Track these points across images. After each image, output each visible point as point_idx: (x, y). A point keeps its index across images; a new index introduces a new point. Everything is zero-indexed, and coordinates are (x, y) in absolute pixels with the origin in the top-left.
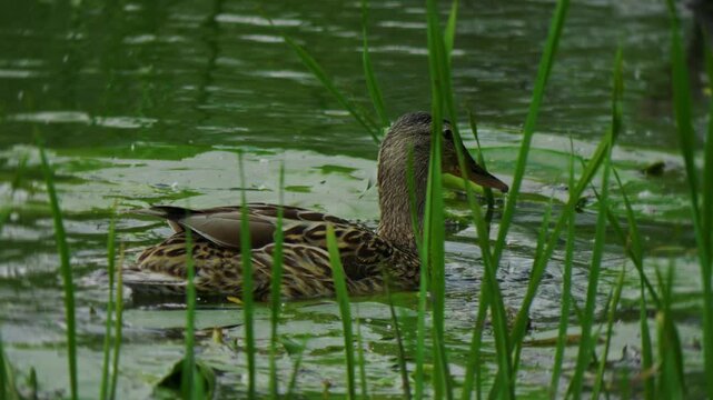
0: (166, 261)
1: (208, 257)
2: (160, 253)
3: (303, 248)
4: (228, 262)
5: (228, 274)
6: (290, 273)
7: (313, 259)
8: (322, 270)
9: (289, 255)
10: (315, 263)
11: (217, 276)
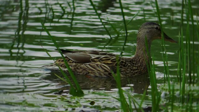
0: (61, 63)
1: (72, 63)
2: (59, 61)
3: (99, 64)
4: (78, 65)
5: (77, 68)
6: (95, 71)
7: (101, 67)
8: (104, 70)
9: (95, 66)
10: (102, 68)
11: (75, 68)
